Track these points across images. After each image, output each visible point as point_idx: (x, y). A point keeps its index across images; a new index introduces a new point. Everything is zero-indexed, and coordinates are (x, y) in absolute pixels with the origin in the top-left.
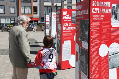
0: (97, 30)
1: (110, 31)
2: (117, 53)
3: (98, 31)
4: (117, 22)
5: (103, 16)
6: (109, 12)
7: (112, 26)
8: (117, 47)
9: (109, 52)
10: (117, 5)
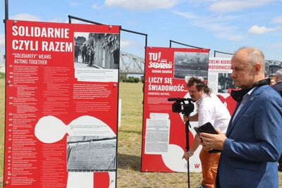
0: (30, 85)
1: (71, 90)
2: (94, 140)
3: (33, 88)
4: (93, 72)
5: (48, 57)
6: (64, 49)
7: (78, 80)
8: (98, 127)
9: (67, 135)
10: (91, 35)
